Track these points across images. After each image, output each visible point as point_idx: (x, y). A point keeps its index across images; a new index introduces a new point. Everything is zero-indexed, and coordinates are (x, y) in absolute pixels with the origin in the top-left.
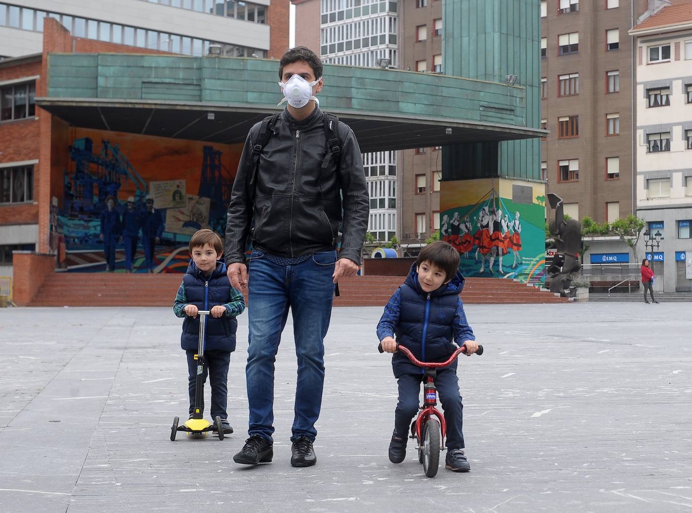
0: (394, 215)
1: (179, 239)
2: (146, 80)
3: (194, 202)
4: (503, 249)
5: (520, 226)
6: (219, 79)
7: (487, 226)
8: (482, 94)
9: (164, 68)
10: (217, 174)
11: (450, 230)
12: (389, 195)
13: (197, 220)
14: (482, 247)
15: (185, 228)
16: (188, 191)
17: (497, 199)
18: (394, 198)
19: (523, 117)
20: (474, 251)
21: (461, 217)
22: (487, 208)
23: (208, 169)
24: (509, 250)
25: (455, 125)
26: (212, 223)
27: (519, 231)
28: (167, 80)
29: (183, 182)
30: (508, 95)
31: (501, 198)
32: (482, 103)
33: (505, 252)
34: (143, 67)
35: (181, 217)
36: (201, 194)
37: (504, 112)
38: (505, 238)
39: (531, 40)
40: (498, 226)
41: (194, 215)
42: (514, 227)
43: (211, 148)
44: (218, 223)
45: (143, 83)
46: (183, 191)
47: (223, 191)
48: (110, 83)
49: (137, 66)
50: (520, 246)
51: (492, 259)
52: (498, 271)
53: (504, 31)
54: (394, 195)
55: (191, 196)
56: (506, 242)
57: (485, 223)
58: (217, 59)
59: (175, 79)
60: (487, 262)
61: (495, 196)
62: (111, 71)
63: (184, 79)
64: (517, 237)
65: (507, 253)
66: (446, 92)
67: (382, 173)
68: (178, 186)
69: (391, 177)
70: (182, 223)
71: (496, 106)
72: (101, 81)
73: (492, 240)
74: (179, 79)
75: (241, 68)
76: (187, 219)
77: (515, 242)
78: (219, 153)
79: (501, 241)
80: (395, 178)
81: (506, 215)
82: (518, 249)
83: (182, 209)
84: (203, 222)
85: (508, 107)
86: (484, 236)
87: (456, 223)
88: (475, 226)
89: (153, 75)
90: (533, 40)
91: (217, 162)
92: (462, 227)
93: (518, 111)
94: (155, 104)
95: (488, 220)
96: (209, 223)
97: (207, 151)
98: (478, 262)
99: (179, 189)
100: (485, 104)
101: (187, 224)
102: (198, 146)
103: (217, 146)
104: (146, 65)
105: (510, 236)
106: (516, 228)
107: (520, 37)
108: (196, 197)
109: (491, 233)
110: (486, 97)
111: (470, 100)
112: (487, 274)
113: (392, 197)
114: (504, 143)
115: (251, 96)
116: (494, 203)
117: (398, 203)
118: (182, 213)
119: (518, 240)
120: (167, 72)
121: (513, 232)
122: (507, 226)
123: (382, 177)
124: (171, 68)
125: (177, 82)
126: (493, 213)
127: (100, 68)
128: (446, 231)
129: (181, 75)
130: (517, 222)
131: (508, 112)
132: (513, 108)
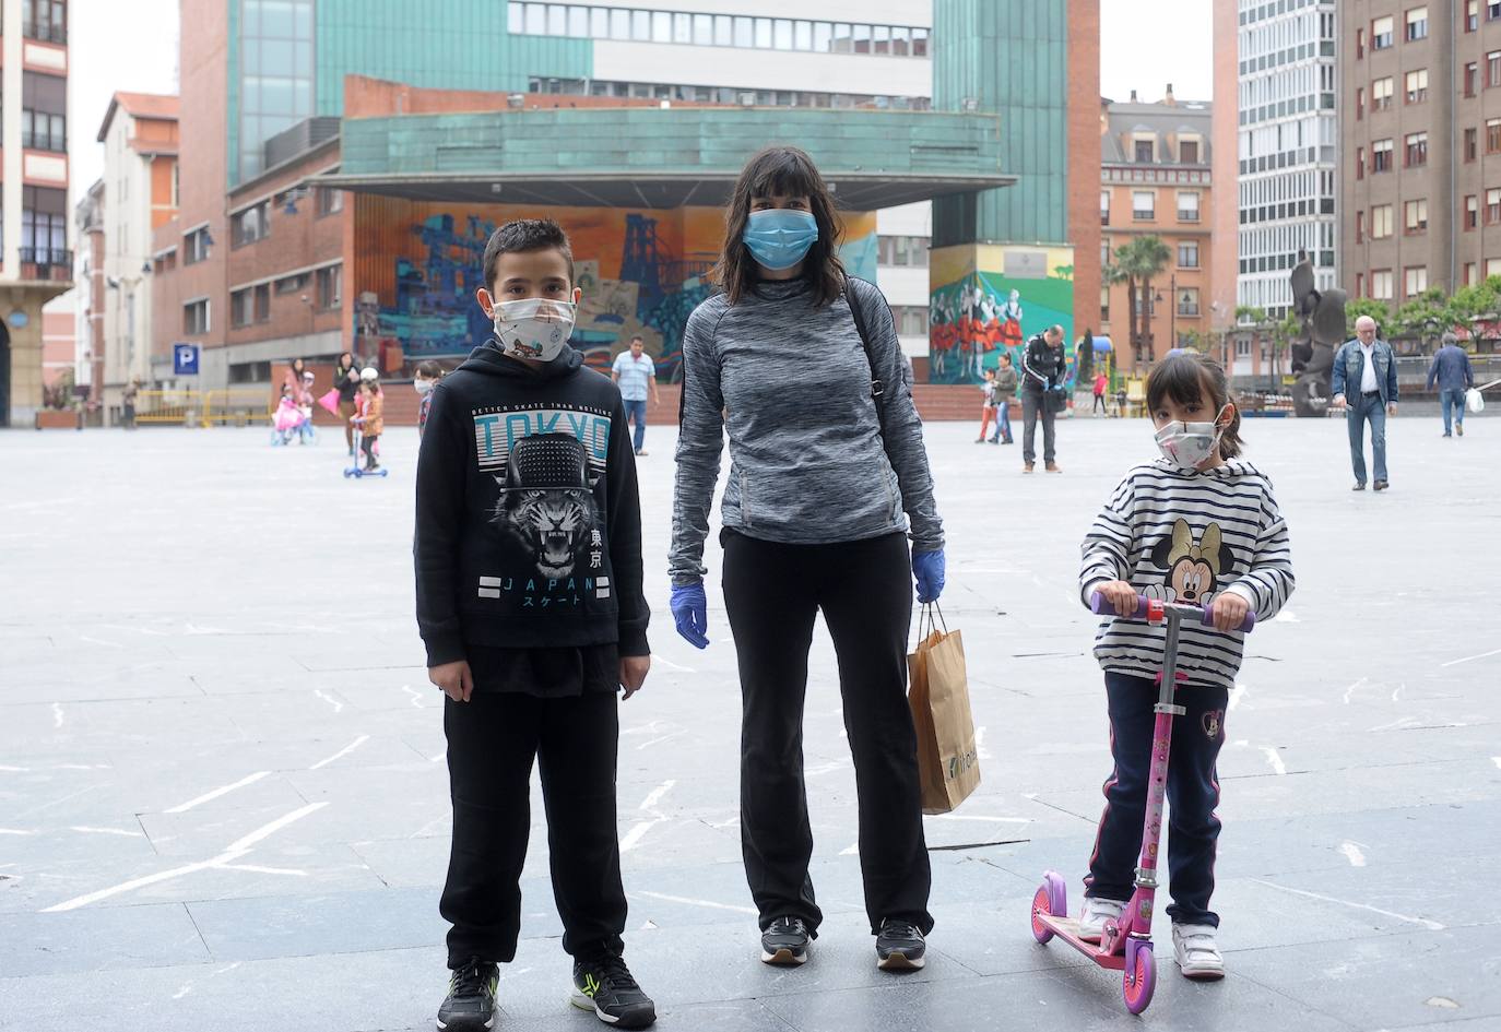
0: (1330, 277)
1: (588, 337)
2: (441, 145)
3: (612, 288)
4: (984, 345)
5: (1020, 310)
6: (522, 139)
7: (967, 312)
8: (914, 130)
9: (462, 129)
10: (649, 249)
11: (937, 318)
12: (1323, 245)
13: (617, 312)
14: (963, 342)
15: (598, 323)
16: (602, 273)
17: (975, 273)
18: (1331, 249)
19: (995, 157)
20: (955, 348)
21: (947, 298)
22: (966, 286)
23: (635, 244)
24: (999, 344)
25: (841, 179)
26: (642, 315)
27: (1020, 317)
28: (466, 144)
29: (595, 263)
30: (964, 128)
31: (983, 273)
32: (913, 143)
33: (989, 348)
34: (438, 129)
35: (592, 309)
36: (624, 277)
37: (958, 152)
38: (989, 328)
39: (1046, 42)
40: (978, 312)
41: (612, 305)
42: (1007, 313)
43: (639, 216)
44: (652, 315)
45: (439, 149)
46: (595, 275)
47: (660, 273)
48: (402, 152)
49: (430, 129)
50: (1020, 338)
51: (971, 358)
52: (976, 375)
53: (990, 32)
54: (1331, 245)
55: (606, 281)
56: (991, 334)
57: (965, 308)
58: (520, 114)
59: (475, 141)
60: (967, 362)
61: (973, 271)
62: (402, 137)
63: (484, 141)
64: (1014, 326)
65: (993, 349)
66: (848, 132)
67: (1312, 211)
68: (586, 269)
69: (1325, 217)
70: (593, 317)
71: (942, 145)
72: (393, 150)
73: (971, 332)
74: (478, 142)
75: (550, 122)
76: (601, 311)
77: (1009, 332)
78: (653, 222)
79: (981, 332)
80: (1332, 217)
81: (992, 296)
82: (1015, 343)
83: (593, 299)
84: (627, 314)
85: (966, 145)
86: (965, 327)
87: (942, 309)
88: (957, 313)
89: (449, 137)
90: (1049, 41)
91: (648, 235)
92: (947, 313)
93: (986, 149)
94: (430, 177)
95: (967, 304)
96: (638, 316)
97: (634, 222)
98: (959, 363)
99: (588, 272)
100: (918, 143)
101: (600, 318)
102: (619, 216)
103: (647, 214)
104: (441, 126)
105: (999, 324)
106: (1012, 314)
107: (1022, 39)
108: (616, 282)
109: (970, 320)
110: (923, 133)
111: (893, 140)
112: (967, 380)
113: (1327, 248)
114: (990, 195)
115: (563, 158)
116: (971, 279)
117: (1337, 259)
118: (594, 304)
119: (1015, 330)
120: (465, 134)
121: (1006, 319)
122: (994, 311)
123: (1311, 218)
124: (470, 129)
125: (477, 145)
126: (972, 293)
127: (391, 135)
128: (934, 319)
129: (481, 136)
130: (1014, 306)
131: (966, 152)
132: (975, 145)
